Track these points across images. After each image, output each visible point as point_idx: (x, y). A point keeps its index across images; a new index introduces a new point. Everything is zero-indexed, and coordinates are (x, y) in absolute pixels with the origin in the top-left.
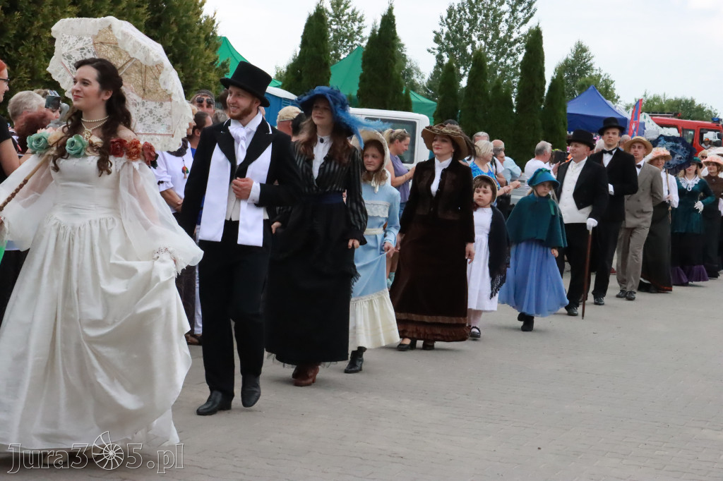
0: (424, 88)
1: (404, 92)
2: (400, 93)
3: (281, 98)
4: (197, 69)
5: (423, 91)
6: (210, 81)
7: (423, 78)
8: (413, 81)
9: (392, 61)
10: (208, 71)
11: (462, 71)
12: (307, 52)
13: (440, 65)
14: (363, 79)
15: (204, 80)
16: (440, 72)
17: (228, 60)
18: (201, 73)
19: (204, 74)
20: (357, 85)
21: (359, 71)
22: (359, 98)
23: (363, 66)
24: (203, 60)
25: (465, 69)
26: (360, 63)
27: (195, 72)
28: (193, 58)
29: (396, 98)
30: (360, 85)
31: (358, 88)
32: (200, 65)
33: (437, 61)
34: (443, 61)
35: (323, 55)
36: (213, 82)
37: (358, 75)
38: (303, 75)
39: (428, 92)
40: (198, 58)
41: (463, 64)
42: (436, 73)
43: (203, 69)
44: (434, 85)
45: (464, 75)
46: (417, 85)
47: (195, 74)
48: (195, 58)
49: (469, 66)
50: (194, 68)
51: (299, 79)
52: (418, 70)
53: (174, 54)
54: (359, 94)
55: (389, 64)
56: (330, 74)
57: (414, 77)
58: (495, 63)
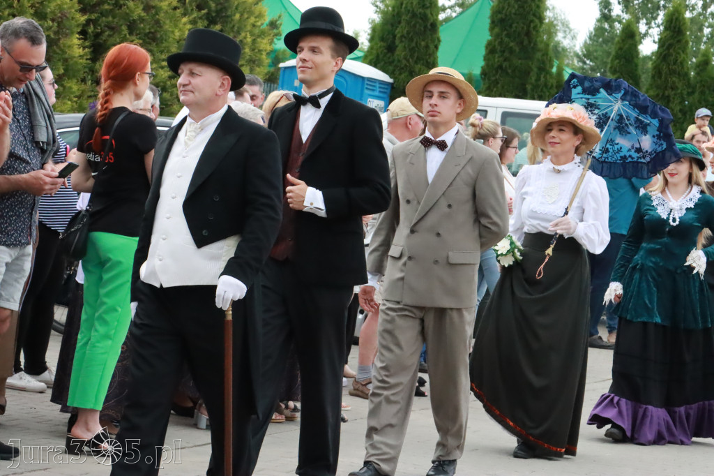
0: (577, 55)
1: (554, 70)
2: (548, 73)
3: (363, 78)
4: (243, 34)
5: (576, 61)
6: (260, 51)
7: (574, 38)
8: (558, 43)
9: (537, 21)
10: (259, 36)
11: (642, 27)
12: (404, 6)
13: (606, 17)
14: (491, 50)
15: (253, 50)
16: (606, 30)
17: (280, 17)
18: (249, 40)
19: (254, 41)
20: (482, 58)
21: (487, 36)
22: (484, 79)
23: (491, 29)
24: (252, 20)
25: (648, 24)
26: (486, 22)
27: (241, 37)
28: (237, 16)
29: (542, 79)
30: (486, 58)
31: (482, 63)
32: (249, 28)
33: (601, 10)
34: (610, 11)
35: (428, 12)
36: (264, 53)
37: (484, 43)
38: (397, 42)
39: (584, 63)
40: (246, 16)
41: (644, 15)
42: (599, 31)
43: (252, 34)
44: (596, 51)
45: (646, 34)
46: (564, 50)
47: (241, 41)
48: (240, 16)
49: (655, 18)
50: (238, 33)
51: (391, 49)
52: (566, 25)
53: (210, 10)
54: (484, 73)
55: (532, 25)
56: (439, 41)
57: (559, 37)
58: (700, 14)
